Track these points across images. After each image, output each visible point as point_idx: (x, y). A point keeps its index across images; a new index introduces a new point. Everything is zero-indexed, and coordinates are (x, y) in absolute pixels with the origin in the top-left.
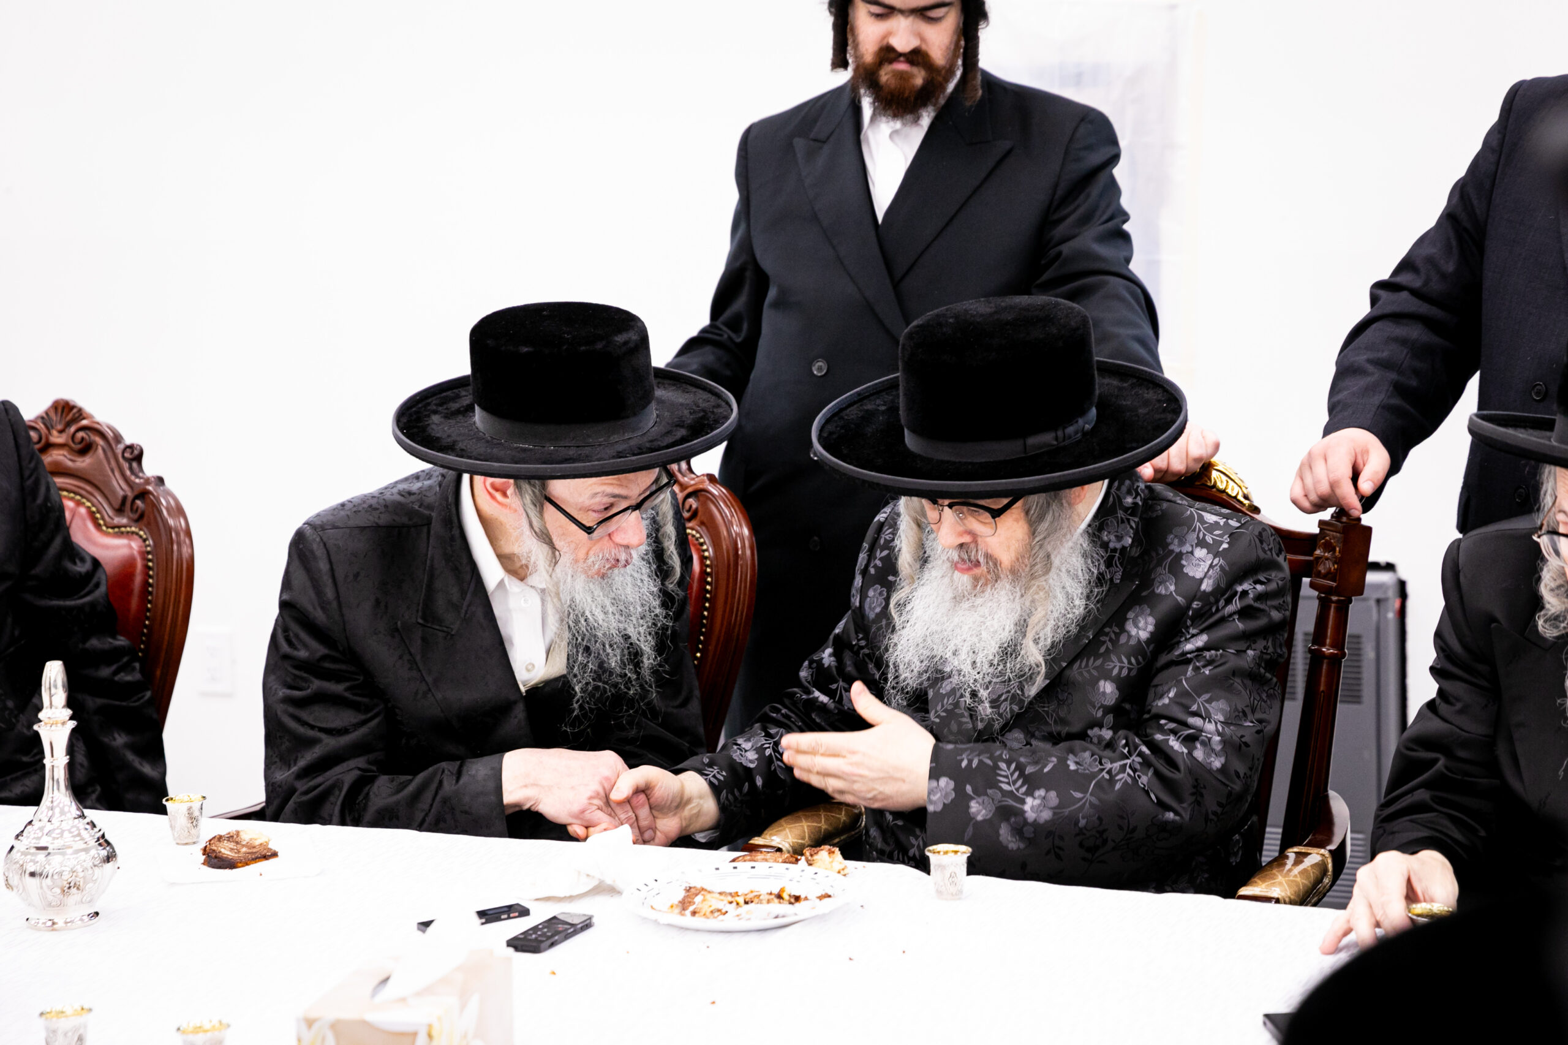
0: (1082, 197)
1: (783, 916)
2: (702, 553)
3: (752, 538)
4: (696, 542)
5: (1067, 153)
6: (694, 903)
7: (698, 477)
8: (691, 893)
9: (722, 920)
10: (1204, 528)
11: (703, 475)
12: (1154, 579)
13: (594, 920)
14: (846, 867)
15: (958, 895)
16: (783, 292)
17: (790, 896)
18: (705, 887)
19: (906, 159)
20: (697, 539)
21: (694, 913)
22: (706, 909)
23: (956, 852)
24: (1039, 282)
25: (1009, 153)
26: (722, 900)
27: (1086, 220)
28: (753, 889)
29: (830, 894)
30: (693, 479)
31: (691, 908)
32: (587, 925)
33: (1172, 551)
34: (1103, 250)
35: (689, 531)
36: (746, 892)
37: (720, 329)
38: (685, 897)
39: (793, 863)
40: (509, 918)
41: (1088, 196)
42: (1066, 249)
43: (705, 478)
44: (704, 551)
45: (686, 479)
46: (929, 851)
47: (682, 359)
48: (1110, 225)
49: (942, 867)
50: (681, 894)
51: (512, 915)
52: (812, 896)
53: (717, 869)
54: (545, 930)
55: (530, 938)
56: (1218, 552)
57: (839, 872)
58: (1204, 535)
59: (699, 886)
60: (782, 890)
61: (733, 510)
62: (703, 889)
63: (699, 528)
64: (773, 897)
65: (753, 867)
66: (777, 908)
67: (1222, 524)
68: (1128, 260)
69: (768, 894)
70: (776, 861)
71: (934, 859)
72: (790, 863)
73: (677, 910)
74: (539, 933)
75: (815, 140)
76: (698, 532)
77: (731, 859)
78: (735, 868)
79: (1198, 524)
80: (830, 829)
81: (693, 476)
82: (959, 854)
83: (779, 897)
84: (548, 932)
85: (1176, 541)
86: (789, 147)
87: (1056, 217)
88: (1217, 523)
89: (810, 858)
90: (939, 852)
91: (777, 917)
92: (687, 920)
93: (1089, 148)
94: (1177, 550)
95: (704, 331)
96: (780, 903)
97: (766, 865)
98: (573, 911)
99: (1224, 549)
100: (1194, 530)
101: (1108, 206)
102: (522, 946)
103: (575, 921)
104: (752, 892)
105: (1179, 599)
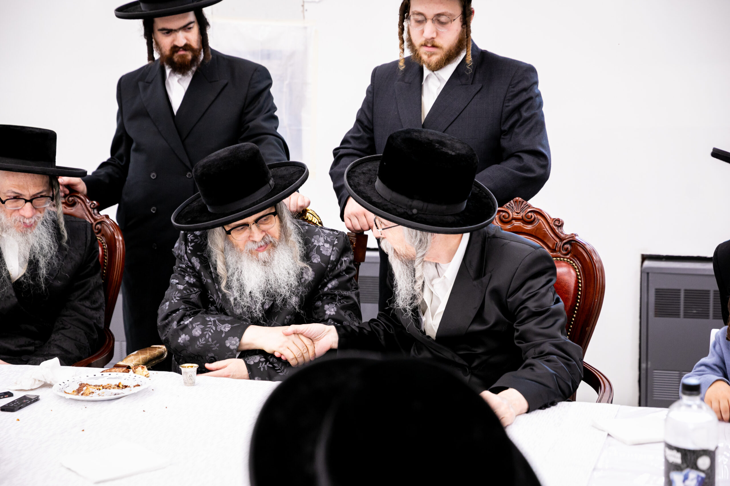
0: (257, 103)
1: (118, 394)
2: (103, 247)
3: (123, 241)
4: (100, 242)
5: (249, 84)
6: (83, 390)
7: (101, 216)
8: (82, 386)
9: (92, 397)
10: (325, 235)
11: (104, 215)
12: (311, 257)
13: (40, 397)
14: (149, 373)
15: (193, 384)
16: (138, 145)
17: (123, 386)
18: (88, 383)
19: (185, 90)
20: (101, 241)
21: (82, 394)
22: (87, 392)
23: (192, 367)
24: (241, 138)
25: (226, 85)
26: (95, 388)
27: (259, 112)
28: (109, 383)
29: (139, 384)
30: (99, 217)
31: (82, 392)
32: (36, 400)
33: (316, 245)
34: (266, 125)
35: (98, 238)
36: (106, 385)
37: (115, 159)
38: (79, 388)
39: (127, 372)
40: (4, 397)
41: (259, 103)
42: (251, 124)
43: (104, 216)
44: (104, 246)
45: (96, 217)
46: (182, 367)
47: (100, 170)
48: (269, 114)
49: (186, 373)
50: (77, 387)
51: (5, 396)
52: (132, 386)
53: (95, 375)
54: (18, 402)
55: (10, 405)
56: (334, 245)
57: (146, 376)
58: (327, 238)
59: (85, 383)
60: (120, 383)
61: (115, 229)
62: (87, 384)
63: (102, 237)
64: (116, 386)
65: (110, 374)
66: (117, 391)
67: (332, 233)
68: (276, 128)
69: (115, 385)
70: (120, 372)
71: (183, 370)
72: (126, 372)
73: (75, 393)
74: (15, 403)
75: (147, 82)
76: (101, 238)
77: (101, 371)
78: (102, 375)
79: (323, 234)
80: (151, 357)
81: (99, 215)
82: (194, 367)
83: (118, 386)
84: (19, 403)
85: (316, 241)
86: (137, 86)
87: (246, 111)
88: (330, 233)
89: (134, 370)
90: (185, 367)
91: (115, 395)
92: (79, 397)
93: (259, 82)
94: (317, 245)
95: (109, 160)
96: (118, 389)
97: (116, 373)
98: (32, 394)
99: (336, 243)
100: (322, 236)
101: (267, 106)
102: (7, 409)
103: (33, 398)
104: (108, 385)
105: (323, 264)
